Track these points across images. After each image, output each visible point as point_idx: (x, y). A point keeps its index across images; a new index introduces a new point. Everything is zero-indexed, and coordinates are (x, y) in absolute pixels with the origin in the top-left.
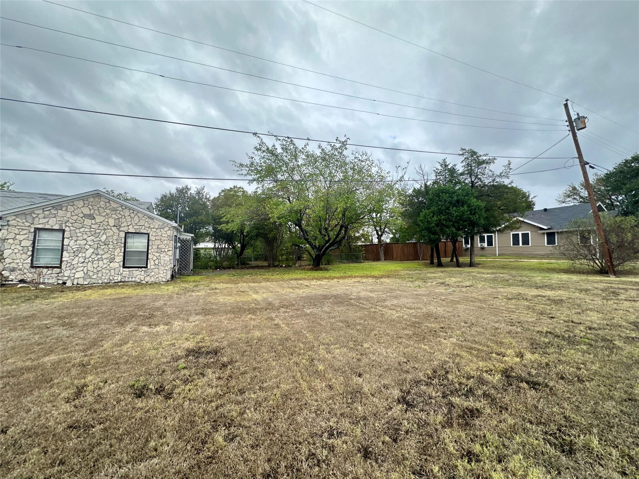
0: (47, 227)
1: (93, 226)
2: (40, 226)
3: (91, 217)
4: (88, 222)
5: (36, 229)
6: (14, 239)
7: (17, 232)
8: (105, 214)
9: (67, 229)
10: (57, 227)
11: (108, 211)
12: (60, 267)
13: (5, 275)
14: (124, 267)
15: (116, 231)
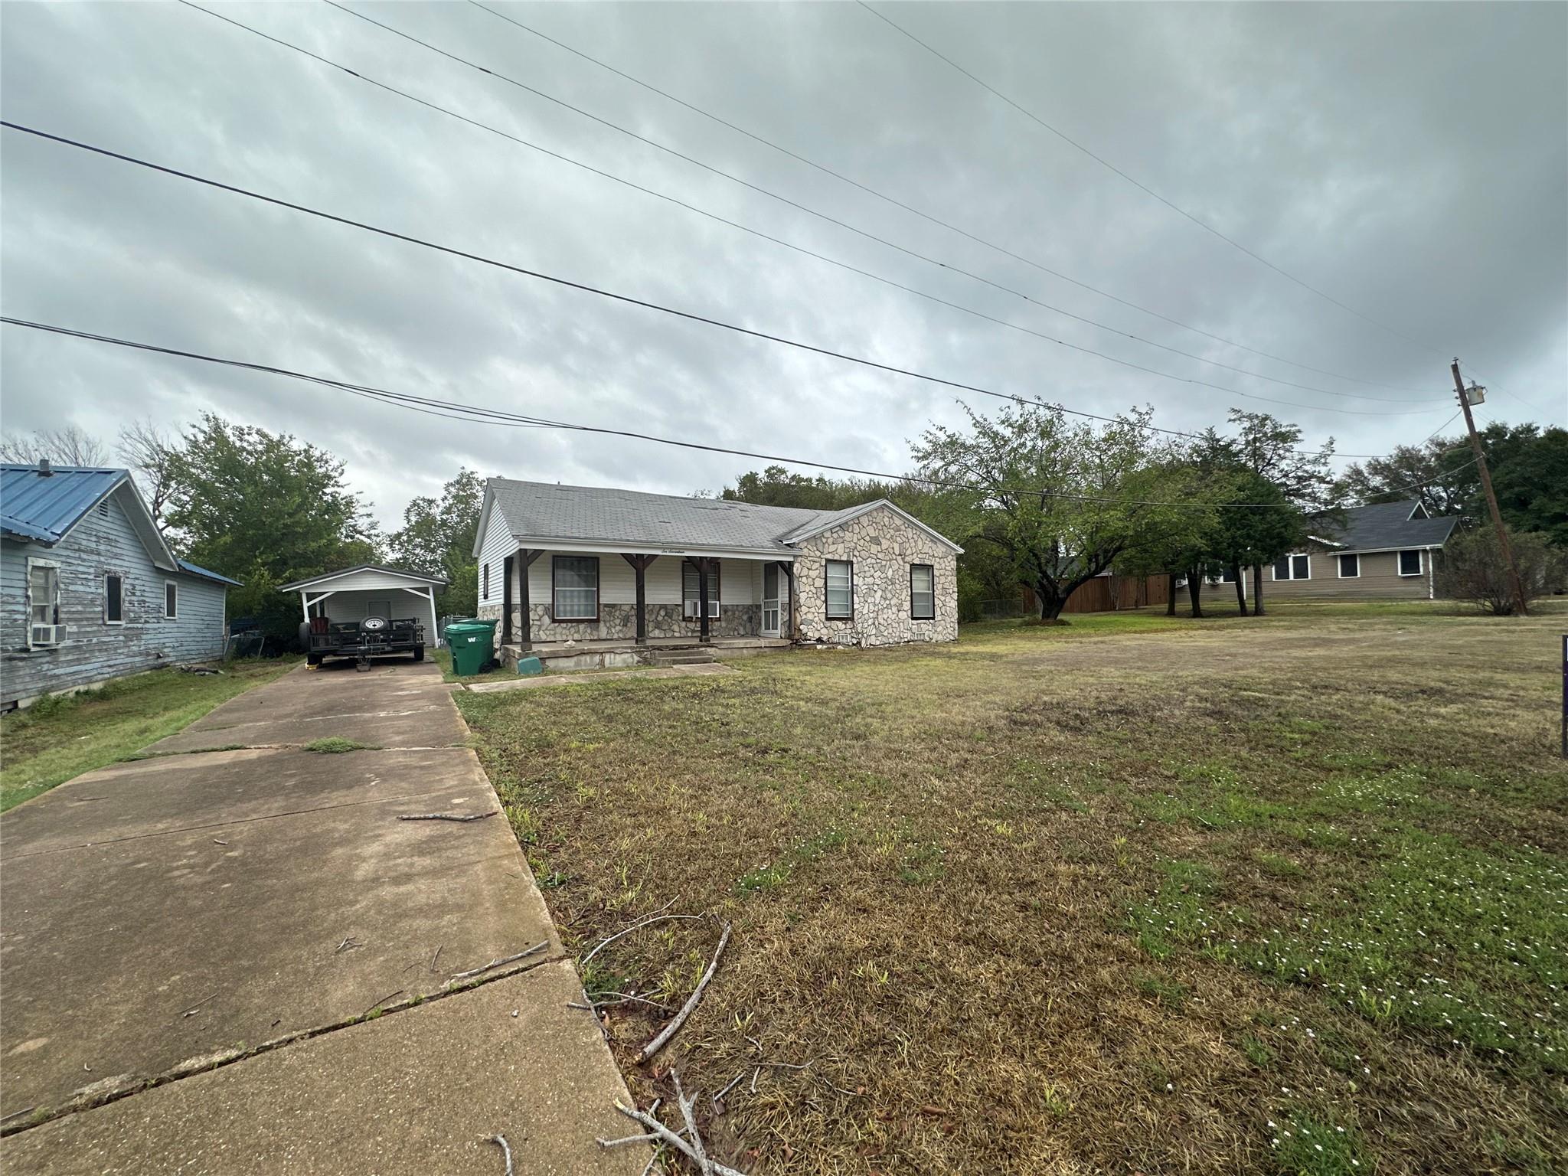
0: (837, 557)
1: (879, 556)
2: (829, 557)
3: (876, 541)
4: (874, 549)
5: (828, 561)
6: (807, 576)
7: (809, 566)
8: (888, 536)
9: (854, 560)
10: (844, 558)
11: (891, 531)
12: (852, 619)
13: (804, 631)
14: (913, 619)
15: (901, 563)
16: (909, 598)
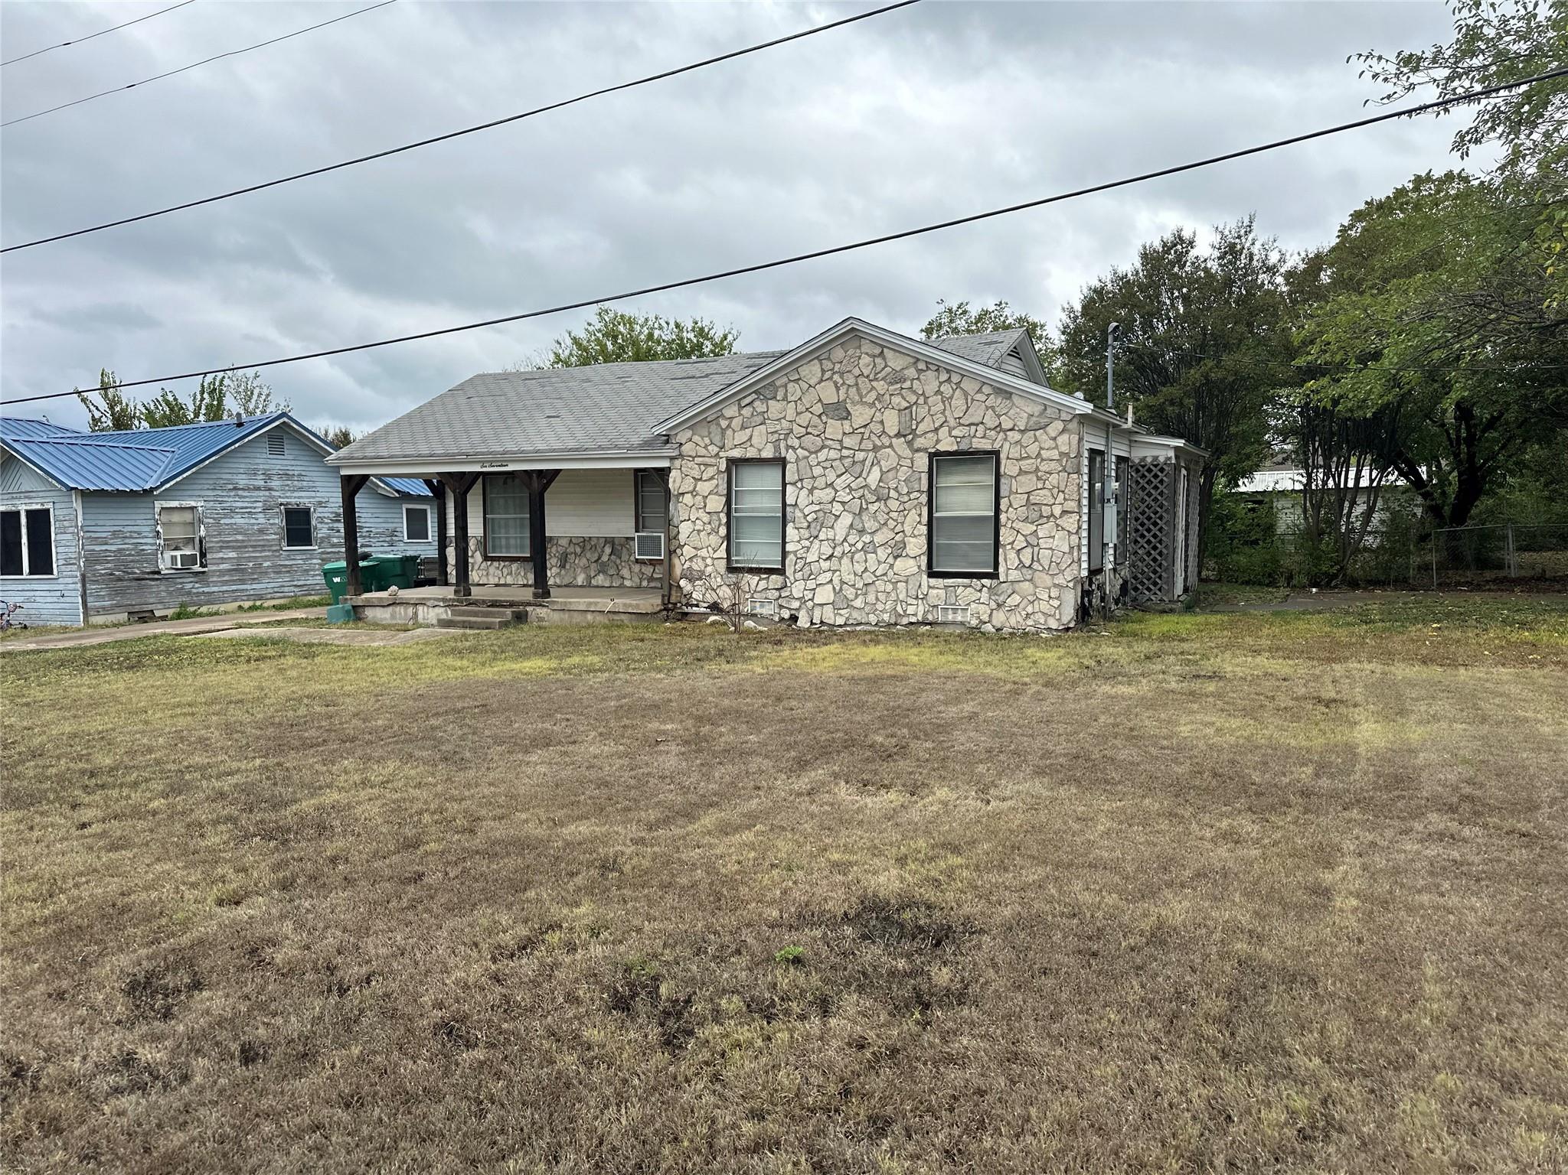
0: (751, 453)
1: (846, 441)
2: (736, 453)
3: (839, 411)
4: (834, 428)
5: (733, 462)
6: (694, 493)
7: (697, 473)
8: (873, 395)
9: (790, 456)
10: (768, 453)
11: (880, 386)
12: (781, 572)
13: (686, 591)
14: (932, 574)
15: (907, 453)
16: (924, 529)
